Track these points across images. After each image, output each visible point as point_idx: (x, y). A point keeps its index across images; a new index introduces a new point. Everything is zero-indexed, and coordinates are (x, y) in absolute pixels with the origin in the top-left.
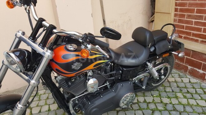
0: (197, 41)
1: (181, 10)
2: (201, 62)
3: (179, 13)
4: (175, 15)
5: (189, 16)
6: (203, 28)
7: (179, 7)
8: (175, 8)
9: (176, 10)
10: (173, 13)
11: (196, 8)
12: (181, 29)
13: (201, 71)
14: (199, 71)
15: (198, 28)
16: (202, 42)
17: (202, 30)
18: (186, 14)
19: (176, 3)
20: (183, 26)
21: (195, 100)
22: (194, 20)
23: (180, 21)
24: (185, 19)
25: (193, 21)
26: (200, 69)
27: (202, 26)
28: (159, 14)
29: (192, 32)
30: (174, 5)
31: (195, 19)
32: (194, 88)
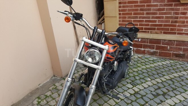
1: (123, 14)
3: (122, 16)
4: (120, 18)
5: (129, 17)
6: (139, 23)
7: (122, 12)
8: (119, 13)
9: (120, 14)
10: (118, 16)
13: (143, 49)
14: (141, 49)
15: (136, 24)
17: (138, 25)
18: (127, 16)
19: (119, 10)
21: (148, 65)
23: (123, 21)
24: (127, 19)
25: (132, 20)
26: (142, 48)
28: (108, 18)
30: (118, 11)
31: (133, 19)
32: (143, 60)
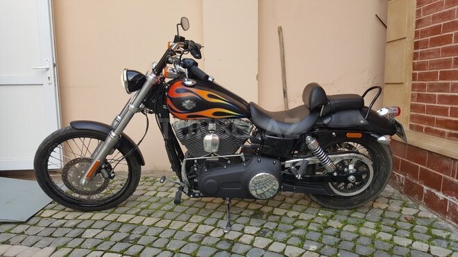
0: (442, 134)
2: (441, 174)
3: (417, 82)
5: (431, 87)
6: (450, 106)
7: (418, 72)
8: (413, 74)
9: (414, 77)
11: (439, 71)
12: (421, 112)
13: (441, 195)
14: (439, 194)
15: (443, 107)
16: (450, 135)
17: (449, 111)
18: (427, 82)
19: (414, 64)
20: (423, 107)
22: (437, 94)
23: (419, 98)
24: (426, 93)
25: (436, 96)
26: (439, 190)
27: (448, 104)
29: (435, 116)
30: (412, 67)
31: (439, 91)
